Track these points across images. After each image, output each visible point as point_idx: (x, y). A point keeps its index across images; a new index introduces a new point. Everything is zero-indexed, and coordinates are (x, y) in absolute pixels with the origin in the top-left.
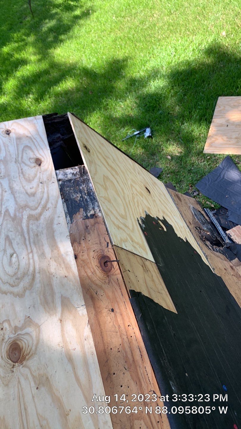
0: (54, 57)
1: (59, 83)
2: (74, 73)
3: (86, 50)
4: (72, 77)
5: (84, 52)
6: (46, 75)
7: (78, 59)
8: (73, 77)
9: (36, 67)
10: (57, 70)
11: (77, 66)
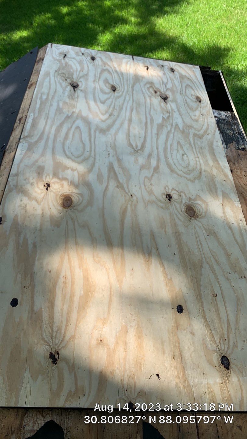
0: (156, 25)
1: (155, 52)
2: (173, 46)
3: (189, 29)
4: (169, 50)
5: (187, 30)
6: (144, 40)
7: (178, 34)
8: (171, 50)
9: (135, 29)
10: (155, 38)
11: (177, 41)
